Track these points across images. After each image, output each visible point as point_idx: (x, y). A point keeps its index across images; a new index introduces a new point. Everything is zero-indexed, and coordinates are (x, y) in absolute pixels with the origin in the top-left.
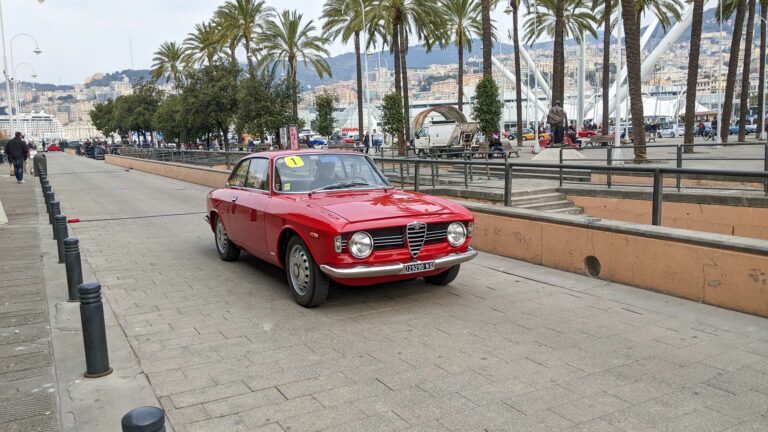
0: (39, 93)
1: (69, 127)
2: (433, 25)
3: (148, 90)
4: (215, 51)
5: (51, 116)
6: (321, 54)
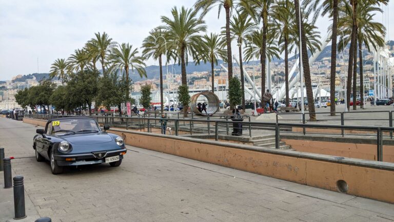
1: (2, 103)
3: (48, 83)
4: (85, 64)
6: (141, 65)
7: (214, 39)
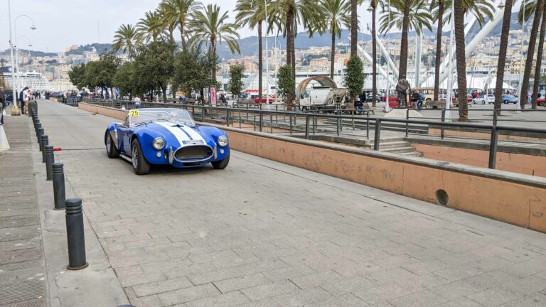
0: (33, 58)
1: (53, 82)
2: (315, 18)
3: (110, 58)
4: (158, 33)
5: (41, 74)
6: (233, 35)
7: (338, 0)
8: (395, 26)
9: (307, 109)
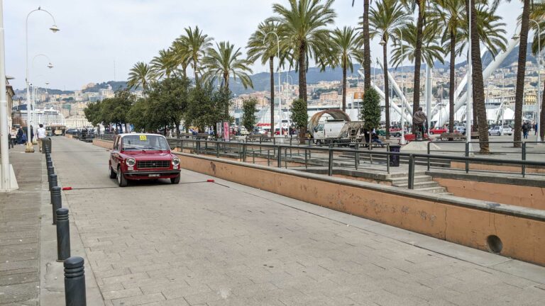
0: (50, 96)
1: (69, 119)
2: (327, 53)
3: (125, 95)
4: (171, 69)
5: (58, 111)
6: (247, 72)
7: (349, 35)
8: (407, 59)
9: (321, 143)
